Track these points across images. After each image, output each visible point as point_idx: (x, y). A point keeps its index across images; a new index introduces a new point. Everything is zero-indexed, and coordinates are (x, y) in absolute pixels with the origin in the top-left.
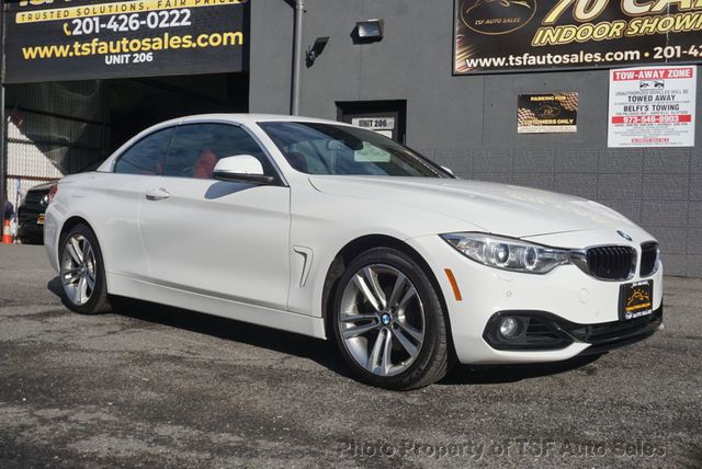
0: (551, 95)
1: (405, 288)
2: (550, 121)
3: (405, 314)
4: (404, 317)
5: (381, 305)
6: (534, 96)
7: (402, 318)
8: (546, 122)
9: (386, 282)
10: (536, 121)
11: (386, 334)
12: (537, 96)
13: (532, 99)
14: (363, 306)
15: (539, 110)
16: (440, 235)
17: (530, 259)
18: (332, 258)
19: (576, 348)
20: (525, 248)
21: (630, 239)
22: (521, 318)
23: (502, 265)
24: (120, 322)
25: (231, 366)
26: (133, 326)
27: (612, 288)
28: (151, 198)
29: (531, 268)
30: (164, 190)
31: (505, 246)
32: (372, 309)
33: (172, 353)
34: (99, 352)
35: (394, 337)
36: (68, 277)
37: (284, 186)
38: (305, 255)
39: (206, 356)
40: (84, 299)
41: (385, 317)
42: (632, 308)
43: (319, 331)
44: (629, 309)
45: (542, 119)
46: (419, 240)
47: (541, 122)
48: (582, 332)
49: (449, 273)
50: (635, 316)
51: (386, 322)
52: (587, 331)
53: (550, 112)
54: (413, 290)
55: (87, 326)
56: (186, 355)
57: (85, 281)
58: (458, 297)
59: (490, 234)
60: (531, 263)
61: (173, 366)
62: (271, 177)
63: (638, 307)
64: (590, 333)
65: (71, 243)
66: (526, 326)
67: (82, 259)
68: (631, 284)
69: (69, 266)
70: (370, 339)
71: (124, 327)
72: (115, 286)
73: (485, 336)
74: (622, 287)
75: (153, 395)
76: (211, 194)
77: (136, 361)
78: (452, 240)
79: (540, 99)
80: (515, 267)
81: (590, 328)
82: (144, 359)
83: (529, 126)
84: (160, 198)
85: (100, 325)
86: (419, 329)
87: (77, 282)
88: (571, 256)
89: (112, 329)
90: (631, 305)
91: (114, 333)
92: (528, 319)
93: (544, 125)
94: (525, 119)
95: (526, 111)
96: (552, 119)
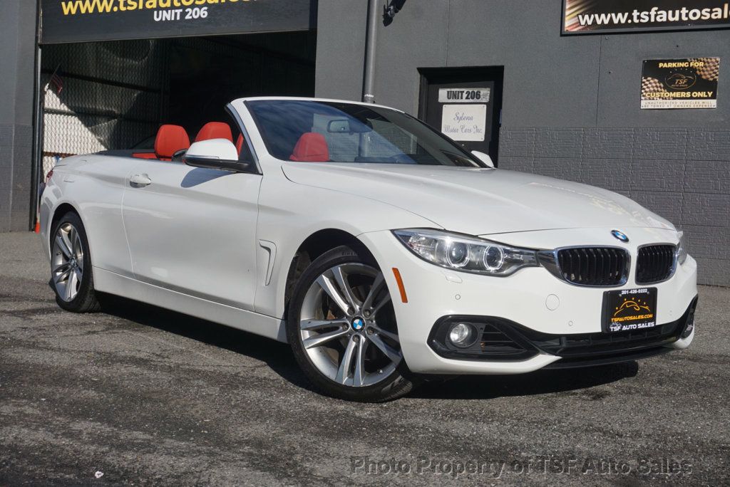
0: (685, 61)
2: (683, 94)
5: (351, 309)
6: (663, 62)
8: (677, 94)
10: (665, 93)
12: (667, 62)
13: (661, 65)
15: (669, 80)
16: (392, 231)
17: (492, 259)
18: (293, 255)
19: (541, 361)
20: (485, 247)
22: (474, 324)
23: (457, 266)
24: (108, 322)
25: (194, 371)
26: (119, 327)
27: (593, 297)
28: (135, 185)
29: (492, 269)
30: (146, 175)
31: (463, 246)
33: (142, 355)
34: (63, 351)
36: (58, 274)
37: (258, 173)
38: (269, 250)
39: (175, 360)
40: (73, 293)
41: (357, 321)
42: (621, 319)
44: (616, 320)
45: (673, 91)
46: (369, 236)
47: (671, 94)
48: (555, 343)
49: (396, 271)
50: (625, 328)
51: (359, 327)
52: (561, 343)
53: (682, 82)
55: (67, 325)
56: (154, 358)
57: (75, 275)
58: (405, 299)
59: (445, 231)
60: (494, 264)
61: (134, 369)
62: (246, 164)
63: (631, 318)
64: (564, 345)
65: (60, 235)
66: (481, 333)
67: (71, 250)
68: (620, 292)
69: (60, 262)
71: (109, 328)
72: (102, 283)
73: (430, 342)
74: (605, 294)
75: (92, 393)
76: (189, 182)
77: (96, 362)
78: (403, 237)
79: (670, 65)
80: (471, 268)
82: (109, 359)
83: (656, 100)
84: (143, 185)
85: (85, 324)
87: (67, 278)
88: (540, 258)
89: (96, 329)
90: (619, 316)
91: (94, 332)
92: (483, 326)
93: (674, 98)
94: (650, 91)
95: (652, 81)
96: (686, 91)
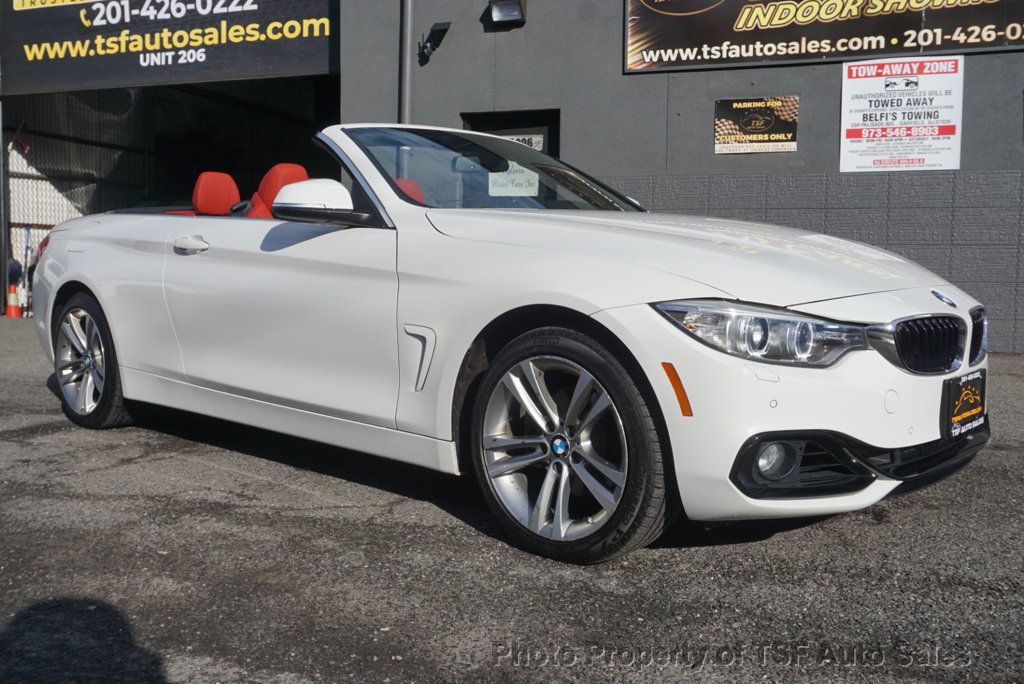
0: (761, 100)
1: (593, 393)
2: (761, 137)
3: (592, 437)
4: (589, 443)
5: (550, 424)
6: (738, 101)
7: (586, 444)
8: (754, 137)
9: (560, 384)
10: (741, 136)
11: (559, 470)
12: (742, 101)
13: (735, 105)
14: (520, 424)
15: (745, 121)
16: (653, 305)
17: (802, 342)
18: (466, 344)
19: (880, 489)
20: (794, 324)
21: (953, 305)
22: (791, 443)
23: (758, 354)
24: (143, 440)
25: (306, 520)
26: (163, 448)
27: (931, 386)
28: (181, 251)
29: (803, 357)
30: (200, 238)
31: (763, 323)
32: (535, 429)
33: (216, 496)
34: (97, 498)
35: (573, 476)
36: (66, 372)
37: (387, 227)
38: (423, 339)
39: (269, 502)
40: (90, 406)
41: (558, 442)
43: (448, 461)
44: (956, 419)
45: (750, 133)
46: (613, 313)
47: (748, 137)
48: (885, 460)
49: (669, 369)
50: (964, 430)
51: (560, 451)
52: (893, 459)
53: (759, 124)
54: (605, 400)
55: (89, 450)
56: (237, 501)
57: (90, 379)
58: (687, 410)
59: (738, 301)
60: (804, 349)
61: (216, 525)
62: (365, 213)
64: (898, 462)
65: (68, 321)
66: (800, 455)
67: (84, 344)
68: (959, 379)
69: (68, 357)
70: (533, 479)
71: (149, 450)
72: (134, 388)
73: (734, 477)
75: (168, 585)
76: (272, 242)
77: (153, 515)
78: (672, 313)
79: (746, 105)
80: (779, 356)
81: (898, 455)
82: (169, 509)
83: (730, 143)
84: (194, 252)
85: (111, 447)
86: (616, 462)
87: (79, 379)
88: (861, 335)
89: (130, 454)
90: (958, 414)
91: (130, 461)
92: (803, 444)
93: (751, 142)
94: (725, 134)
95: (726, 123)
96: (763, 133)
